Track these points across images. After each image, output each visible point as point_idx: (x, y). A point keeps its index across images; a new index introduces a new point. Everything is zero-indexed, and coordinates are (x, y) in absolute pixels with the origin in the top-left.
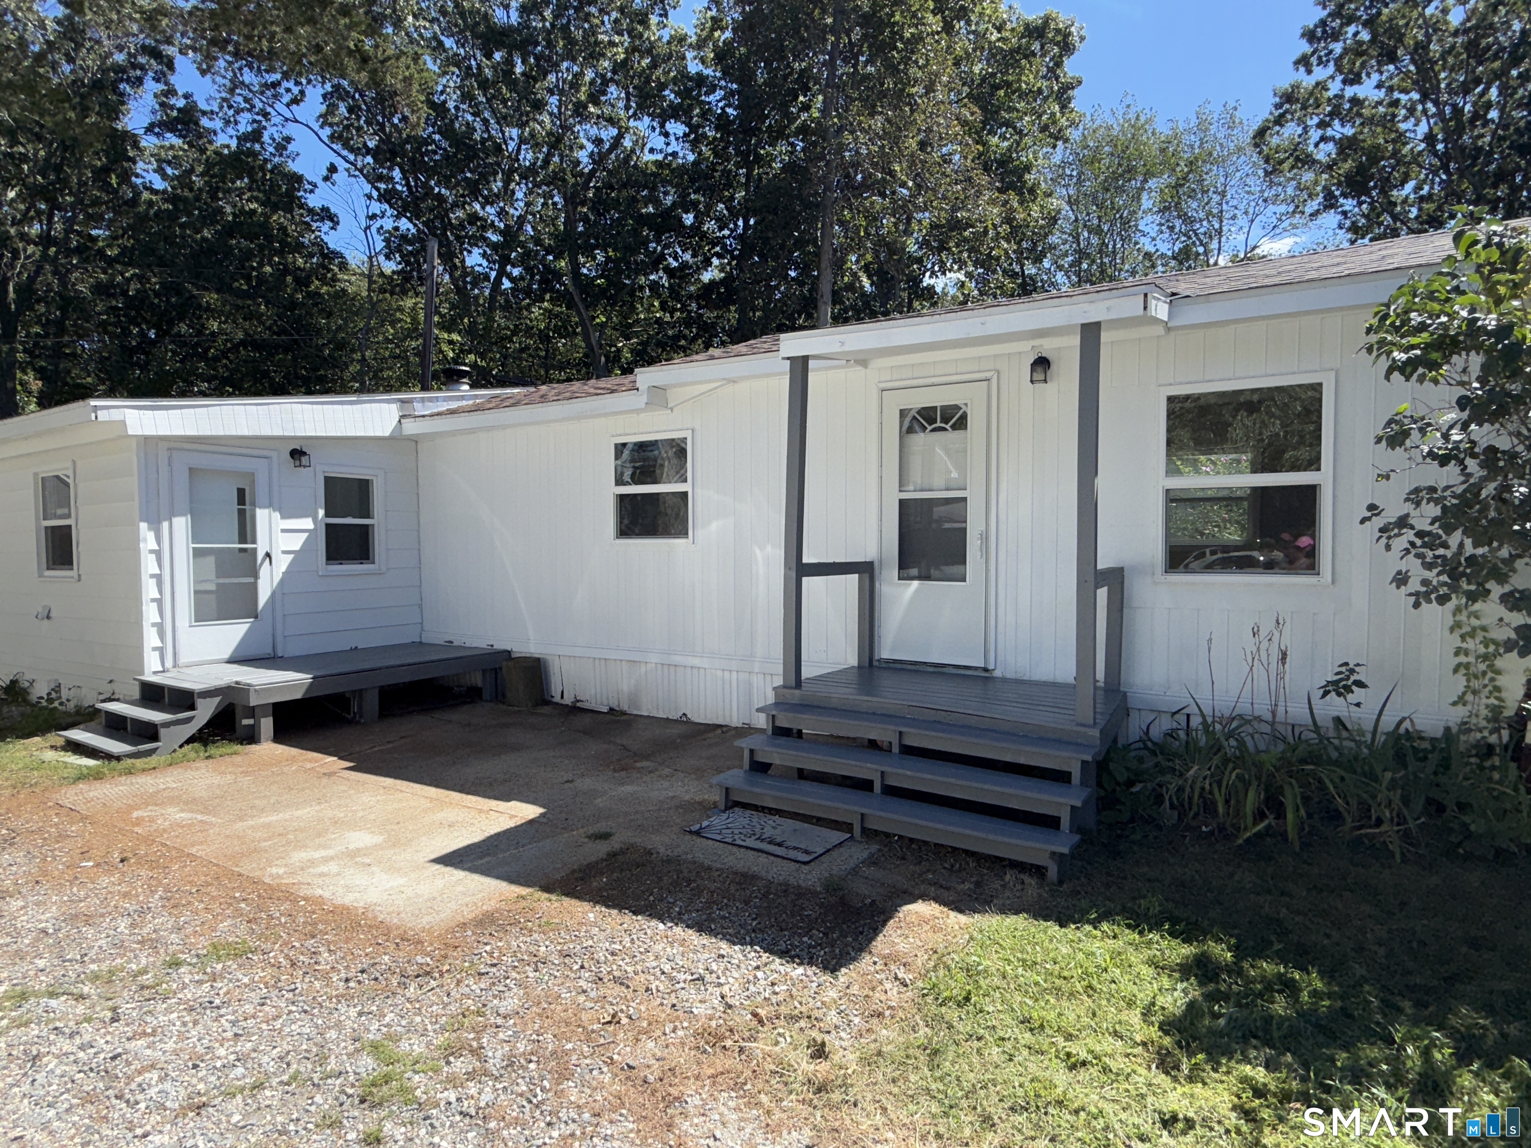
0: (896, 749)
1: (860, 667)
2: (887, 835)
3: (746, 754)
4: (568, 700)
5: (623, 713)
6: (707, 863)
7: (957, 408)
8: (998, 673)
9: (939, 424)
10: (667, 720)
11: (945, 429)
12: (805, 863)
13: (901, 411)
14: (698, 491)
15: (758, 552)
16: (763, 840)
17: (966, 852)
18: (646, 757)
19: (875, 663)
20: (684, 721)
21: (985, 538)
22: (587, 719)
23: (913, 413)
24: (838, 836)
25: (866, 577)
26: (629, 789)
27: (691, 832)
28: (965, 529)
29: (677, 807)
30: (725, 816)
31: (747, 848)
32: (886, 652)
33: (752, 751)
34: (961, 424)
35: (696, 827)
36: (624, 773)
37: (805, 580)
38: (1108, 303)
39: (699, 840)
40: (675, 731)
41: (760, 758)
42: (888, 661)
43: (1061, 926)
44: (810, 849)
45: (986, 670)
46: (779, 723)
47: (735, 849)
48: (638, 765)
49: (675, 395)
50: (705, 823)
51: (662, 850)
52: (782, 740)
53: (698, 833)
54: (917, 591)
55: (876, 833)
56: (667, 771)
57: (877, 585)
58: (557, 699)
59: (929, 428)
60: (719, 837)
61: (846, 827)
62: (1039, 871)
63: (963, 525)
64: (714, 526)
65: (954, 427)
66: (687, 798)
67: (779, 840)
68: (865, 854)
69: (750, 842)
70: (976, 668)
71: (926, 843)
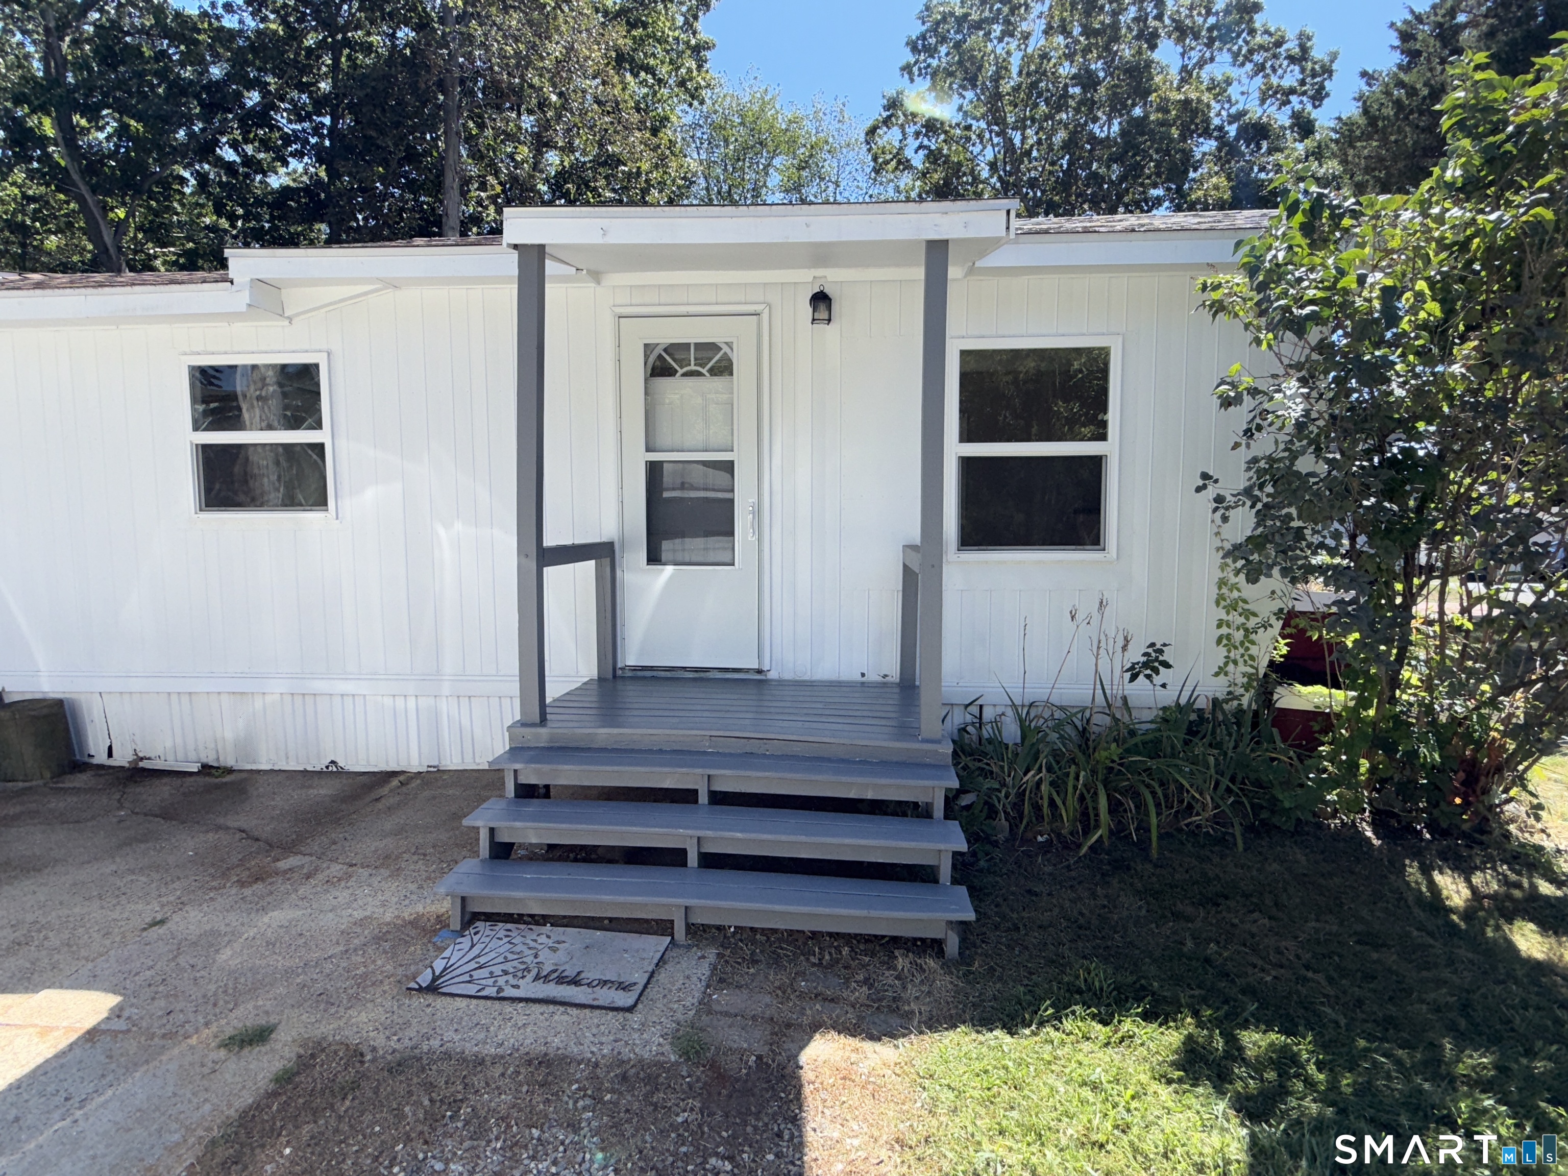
0: (703, 798)
1: (601, 679)
2: (719, 928)
3: (484, 836)
4: (122, 758)
5: (230, 771)
6: (470, 1049)
7: (713, 347)
8: (772, 675)
9: (693, 367)
10: (305, 772)
11: (699, 374)
12: (630, 1009)
13: (646, 345)
14: (342, 443)
15: (441, 531)
16: (546, 979)
17: (831, 935)
18: (289, 848)
19: (619, 673)
20: (334, 772)
21: (758, 512)
22: (164, 790)
23: (659, 350)
24: (656, 944)
25: (607, 561)
26: (276, 917)
27: (420, 989)
28: (732, 501)
29: (378, 939)
30: (466, 942)
31: (527, 1000)
32: (631, 657)
33: (492, 830)
34: (724, 369)
35: (425, 979)
36: (259, 887)
37: (548, 571)
38: (965, 216)
39: (440, 1003)
40: (324, 790)
41: (504, 837)
42: (635, 669)
43: (1012, 1034)
44: (627, 979)
45: (759, 672)
46: (523, 780)
47: (508, 1008)
48: (283, 865)
49: (294, 300)
50: (439, 965)
51: (380, 1041)
52: (534, 806)
53: (433, 989)
54: (671, 578)
55: (705, 928)
56: (336, 869)
57: (619, 573)
58: (101, 758)
59: (681, 371)
60: (472, 989)
61: (663, 927)
62: (935, 946)
63: (727, 495)
64: (370, 494)
65: (714, 372)
66: (388, 917)
67: (570, 972)
68: (704, 970)
69: (528, 988)
70: (747, 671)
71: (774, 931)
